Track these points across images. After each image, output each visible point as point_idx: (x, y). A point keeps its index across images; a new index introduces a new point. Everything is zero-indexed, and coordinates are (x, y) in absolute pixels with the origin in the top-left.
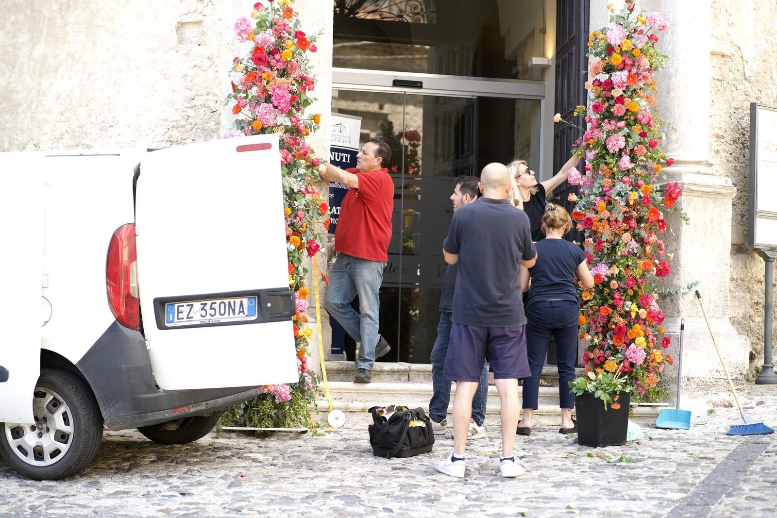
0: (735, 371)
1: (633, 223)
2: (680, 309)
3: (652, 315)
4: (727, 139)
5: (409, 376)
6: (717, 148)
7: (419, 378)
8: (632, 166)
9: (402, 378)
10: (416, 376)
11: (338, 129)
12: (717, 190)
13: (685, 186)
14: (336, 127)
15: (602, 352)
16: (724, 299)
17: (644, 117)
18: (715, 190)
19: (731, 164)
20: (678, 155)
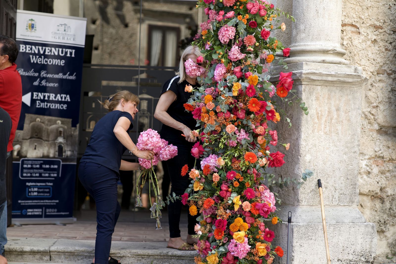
0: (360, 260)
1: (241, 114)
2: (300, 199)
3: (257, 207)
4: (386, 29)
5: (50, 256)
6: (374, 37)
7: (60, 258)
8: (241, 56)
9: (44, 258)
10: (57, 256)
11: (62, 28)
12: (342, 79)
13: (303, 76)
14: (60, 27)
15: (208, 244)
16: (352, 186)
17: (254, 6)
18: (339, 78)
19: (390, 53)
20: (305, 45)
